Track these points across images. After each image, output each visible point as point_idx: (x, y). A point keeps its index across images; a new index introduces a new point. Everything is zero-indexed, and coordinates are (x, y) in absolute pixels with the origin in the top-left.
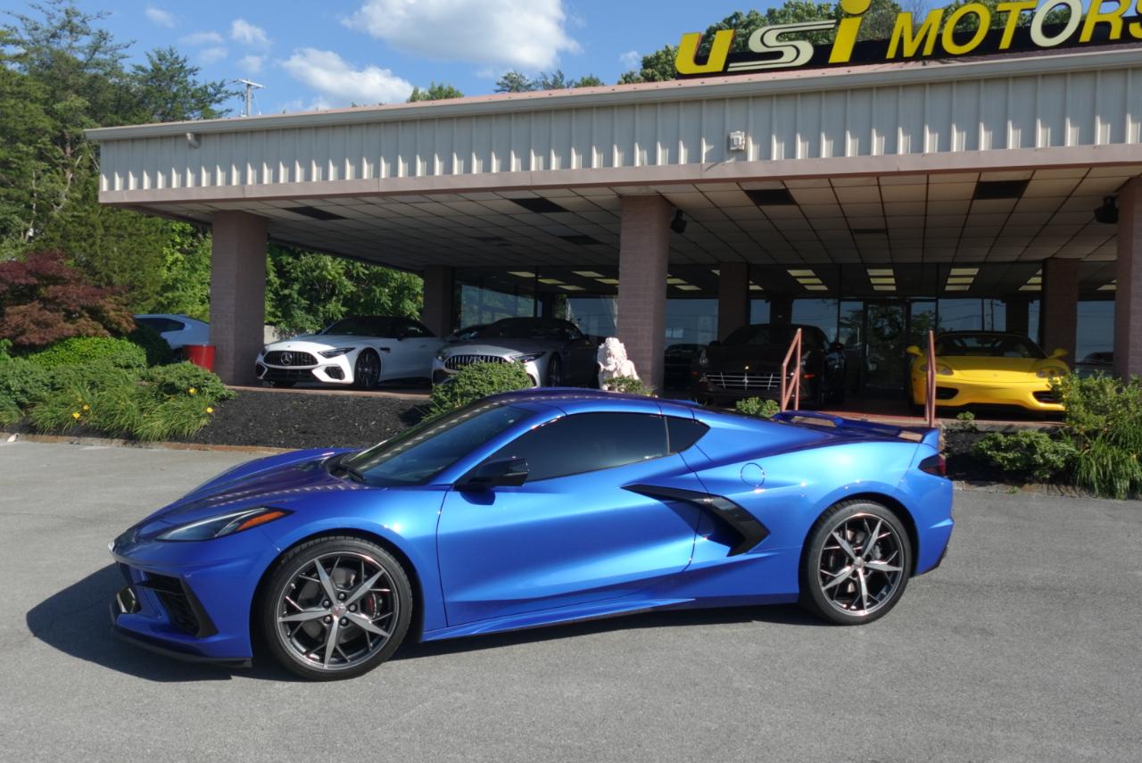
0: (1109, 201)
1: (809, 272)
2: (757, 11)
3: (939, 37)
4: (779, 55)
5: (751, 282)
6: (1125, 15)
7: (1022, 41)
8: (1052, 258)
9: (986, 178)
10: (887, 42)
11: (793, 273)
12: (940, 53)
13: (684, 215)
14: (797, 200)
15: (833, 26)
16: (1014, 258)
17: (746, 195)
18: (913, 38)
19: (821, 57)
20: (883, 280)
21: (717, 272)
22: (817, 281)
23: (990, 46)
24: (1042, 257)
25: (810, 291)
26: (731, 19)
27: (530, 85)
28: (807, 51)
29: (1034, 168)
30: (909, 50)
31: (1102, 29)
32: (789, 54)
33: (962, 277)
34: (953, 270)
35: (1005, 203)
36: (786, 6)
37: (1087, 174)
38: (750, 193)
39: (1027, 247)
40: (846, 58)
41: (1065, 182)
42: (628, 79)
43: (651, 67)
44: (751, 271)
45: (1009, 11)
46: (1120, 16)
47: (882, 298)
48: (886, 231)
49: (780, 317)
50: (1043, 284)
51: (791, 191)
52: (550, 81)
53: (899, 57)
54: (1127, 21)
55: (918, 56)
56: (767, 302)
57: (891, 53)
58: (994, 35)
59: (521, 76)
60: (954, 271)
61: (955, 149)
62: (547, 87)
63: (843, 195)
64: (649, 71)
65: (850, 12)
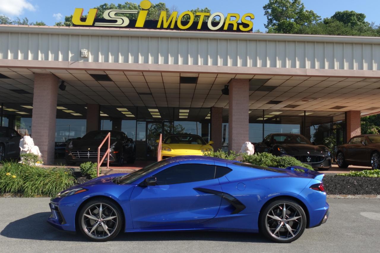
0: (226, 87)
1: (126, 109)
2: (114, 4)
3: (176, 22)
4: (115, 21)
5: (101, 112)
6: (238, 22)
7: (205, 27)
8: (213, 107)
9: (183, 75)
10: (157, 22)
11: (119, 109)
12: (176, 28)
13: (65, 83)
14: (112, 79)
15: (137, 13)
16: (200, 107)
17: (91, 77)
18: (167, 21)
19: (132, 24)
20: (155, 113)
22: (130, 113)
23: (194, 27)
24: (210, 106)
25: (127, 117)
26: (103, 6)
27: (11, 23)
28: (127, 22)
29: (199, 73)
30: (166, 25)
31: (231, 26)
32: (119, 22)
33: (184, 113)
34: (180, 110)
35: (191, 85)
36: (126, 3)
37: (217, 76)
38: (92, 75)
39: (204, 102)
40: (142, 26)
41: (209, 79)
42: (59, 24)
43: (69, 21)
44: (101, 108)
45: (200, 16)
46: (236, 22)
47: (156, 121)
48: (151, 94)
49: (116, 127)
50: (211, 116)
51: (109, 75)
52: (22, 21)
53: (162, 27)
54: (239, 24)
55: (169, 28)
56: (111, 121)
57: (159, 26)
58: (195, 24)
59: (7, 18)
60: (181, 111)
61: (170, 63)
62: (19, 23)
63: (131, 78)
64: (68, 23)
65: (144, 8)
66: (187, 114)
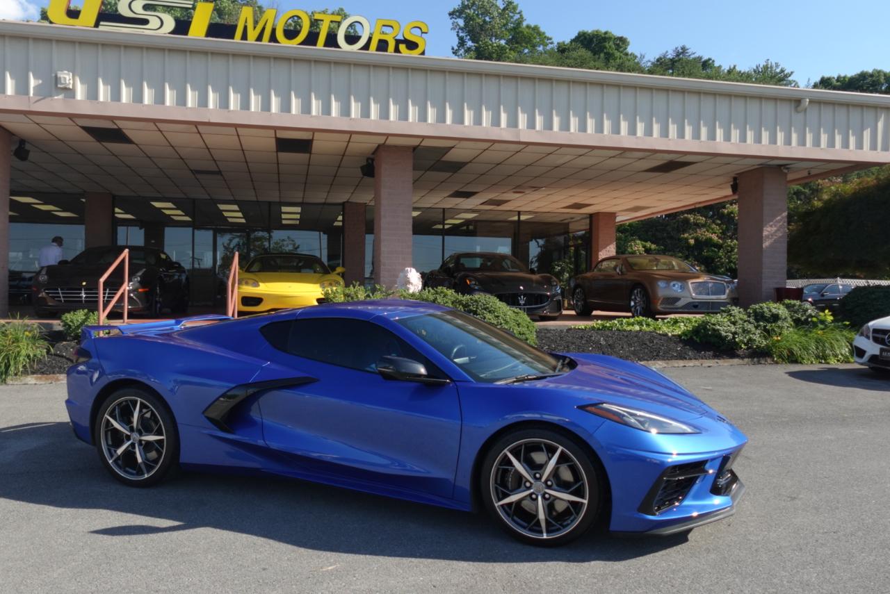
0: (370, 161)
1: (170, 205)
3: (274, 29)
5: (117, 210)
7: (332, 41)
8: (347, 202)
9: (281, 135)
10: (235, 26)
11: (157, 204)
13: (26, 144)
16: (323, 201)
17: (85, 132)
18: (255, 26)
20: (233, 214)
21: (84, 200)
24: (340, 201)
29: (314, 131)
30: (252, 34)
31: (383, 43)
33: (291, 214)
34: (282, 208)
35: (300, 157)
37: (350, 138)
39: (329, 192)
41: (337, 144)
44: (116, 201)
46: (394, 38)
47: (234, 228)
48: (219, 173)
50: (343, 221)
51: (124, 131)
58: (313, 35)
60: (284, 209)
61: (253, 109)
66: (298, 216)
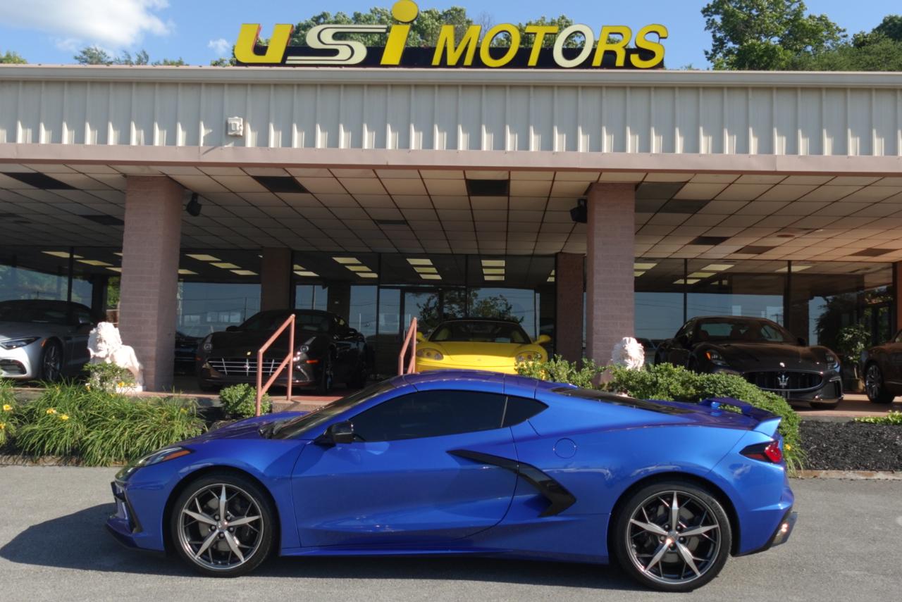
6: (627, 47)
7: (546, 60)
10: (432, 50)
19: (374, 58)
25: (362, 278)
28: (361, 51)
31: (610, 55)
38: (259, 179)
40: (396, 61)
46: (624, 47)
54: (629, 52)
56: (324, 288)
57: (436, 60)
58: (524, 53)
